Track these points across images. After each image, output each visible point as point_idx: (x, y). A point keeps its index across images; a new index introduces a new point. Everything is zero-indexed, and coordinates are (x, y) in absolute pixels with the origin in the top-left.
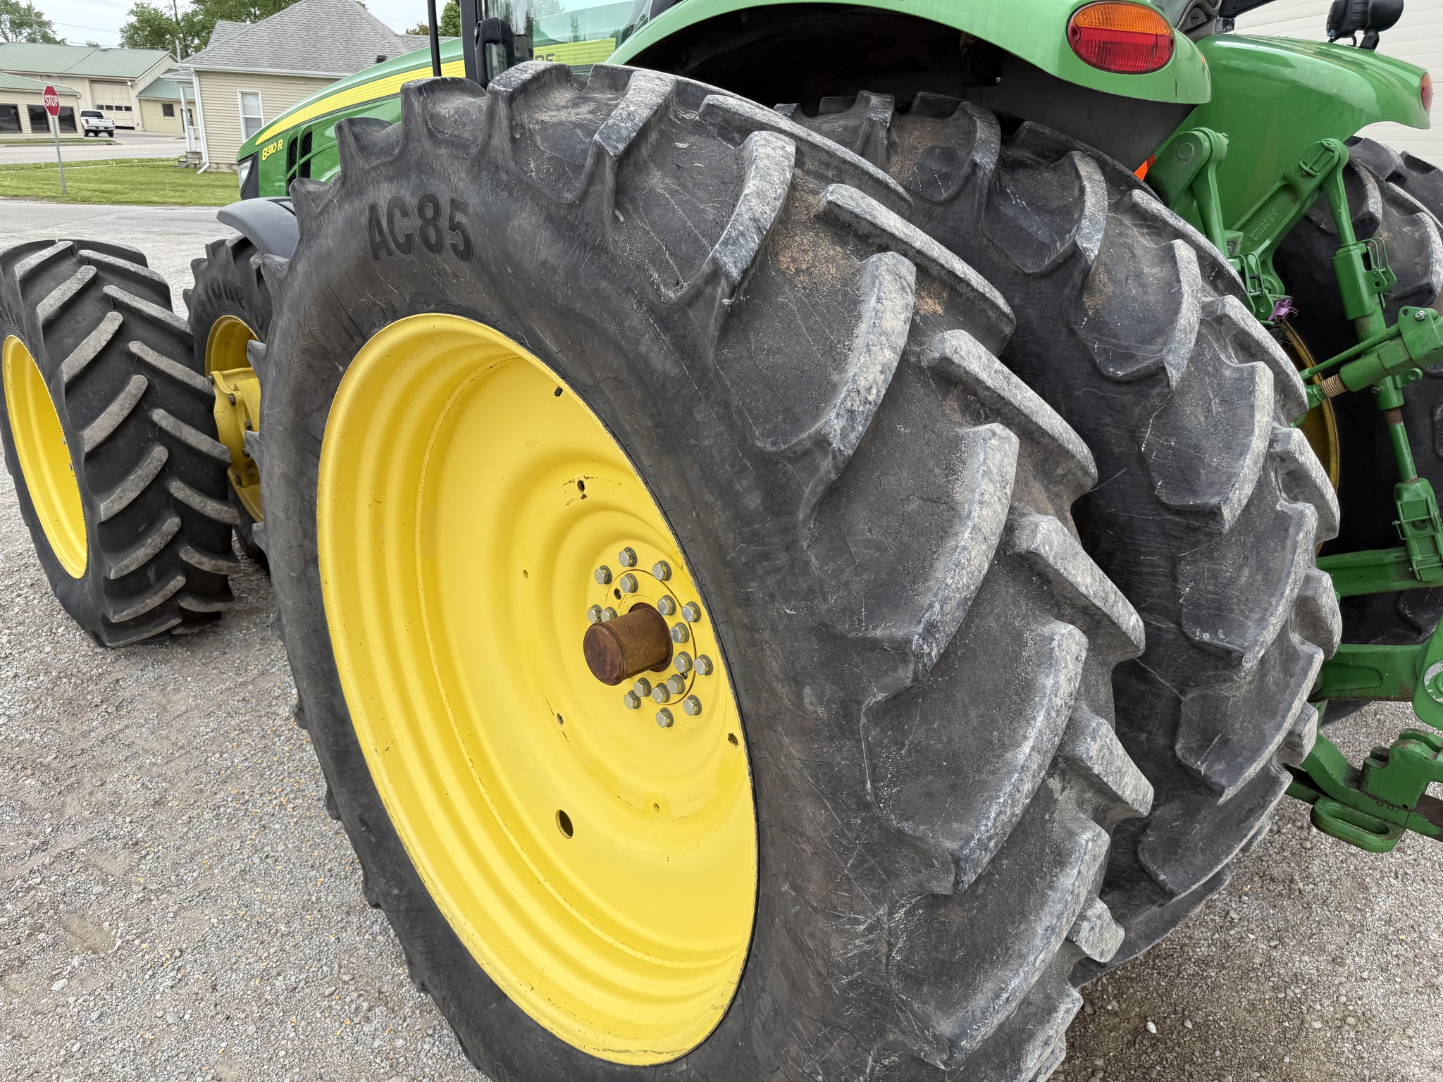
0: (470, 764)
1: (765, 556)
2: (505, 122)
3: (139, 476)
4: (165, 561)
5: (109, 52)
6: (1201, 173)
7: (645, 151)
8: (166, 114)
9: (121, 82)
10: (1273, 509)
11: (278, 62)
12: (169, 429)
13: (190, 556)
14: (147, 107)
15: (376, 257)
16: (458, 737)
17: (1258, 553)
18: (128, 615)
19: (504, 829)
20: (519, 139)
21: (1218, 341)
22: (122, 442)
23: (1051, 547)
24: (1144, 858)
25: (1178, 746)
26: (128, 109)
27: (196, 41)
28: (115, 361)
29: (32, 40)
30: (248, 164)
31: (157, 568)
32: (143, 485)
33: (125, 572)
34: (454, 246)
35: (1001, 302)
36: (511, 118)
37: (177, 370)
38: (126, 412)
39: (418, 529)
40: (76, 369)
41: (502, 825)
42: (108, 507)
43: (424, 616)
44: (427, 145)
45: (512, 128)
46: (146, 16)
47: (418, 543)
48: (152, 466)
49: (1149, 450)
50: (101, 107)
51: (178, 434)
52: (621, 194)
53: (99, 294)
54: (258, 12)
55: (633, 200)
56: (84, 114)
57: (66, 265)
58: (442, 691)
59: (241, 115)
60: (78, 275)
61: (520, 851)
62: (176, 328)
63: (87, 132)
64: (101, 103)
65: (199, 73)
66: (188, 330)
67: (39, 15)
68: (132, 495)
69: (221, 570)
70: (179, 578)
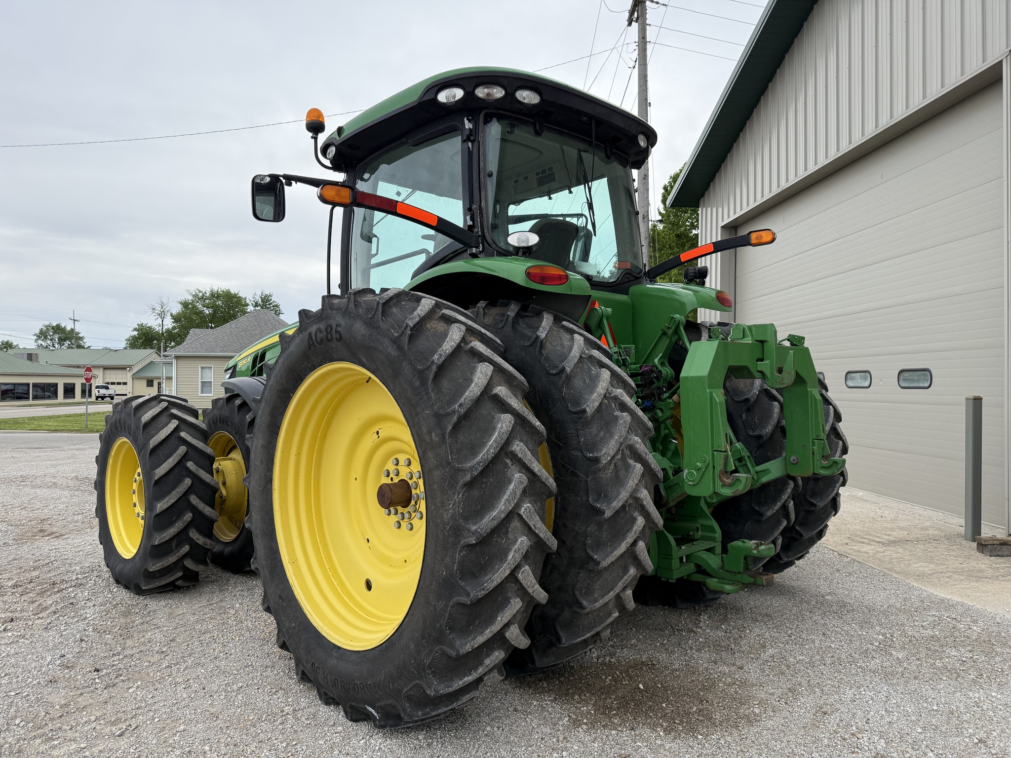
0: (329, 570)
1: (421, 398)
2: (353, 300)
3: (177, 492)
4: (181, 537)
5: (119, 351)
6: (601, 321)
7: (391, 303)
8: (148, 386)
9: (123, 368)
10: (613, 414)
11: (226, 349)
12: (194, 470)
13: (194, 535)
14: (137, 382)
15: (310, 349)
16: (324, 559)
17: (607, 428)
18: (159, 566)
19: (342, 595)
20: (357, 305)
21: (592, 364)
22: (171, 476)
23: (502, 393)
24: (589, 551)
25: (590, 499)
26: (125, 384)
27: (173, 344)
28: (173, 441)
29: (69, 347)
30: (230, 371)
31: (177, 541)
32: (178, 496)
33: (163, 541)
34: (336, 338)
35: (499, 341)
36: (355, 299)
37: (200, 445)
38: (176, 462)
39: (313, 467)
40: (156, 443)
41: (342, 593)
42: (161, 506)
43: (313, 506)
44: (329, 311)
45: (355, 302)
46: (144, 331)
47: (313, 474)
48: (183, 487)
49: (565, 395)
50: (108, 383)
51: (197, 473)
52: (384, 313)
53: (168, 413)
54: (213, 326)
55: (387, 314)
56: (97, 387)
57: (153, 403)
58: (318, 540)
59: (200, 380)
60: (160, 405)
61: (349, 602)
62: (201, 428)
63: (97, 398)
64: (107, 381)
65: (177, 357)
66: (206, 429)
67: (78, 333)
68: (173, 501)
69: (207, 545)
70: (187, 546)
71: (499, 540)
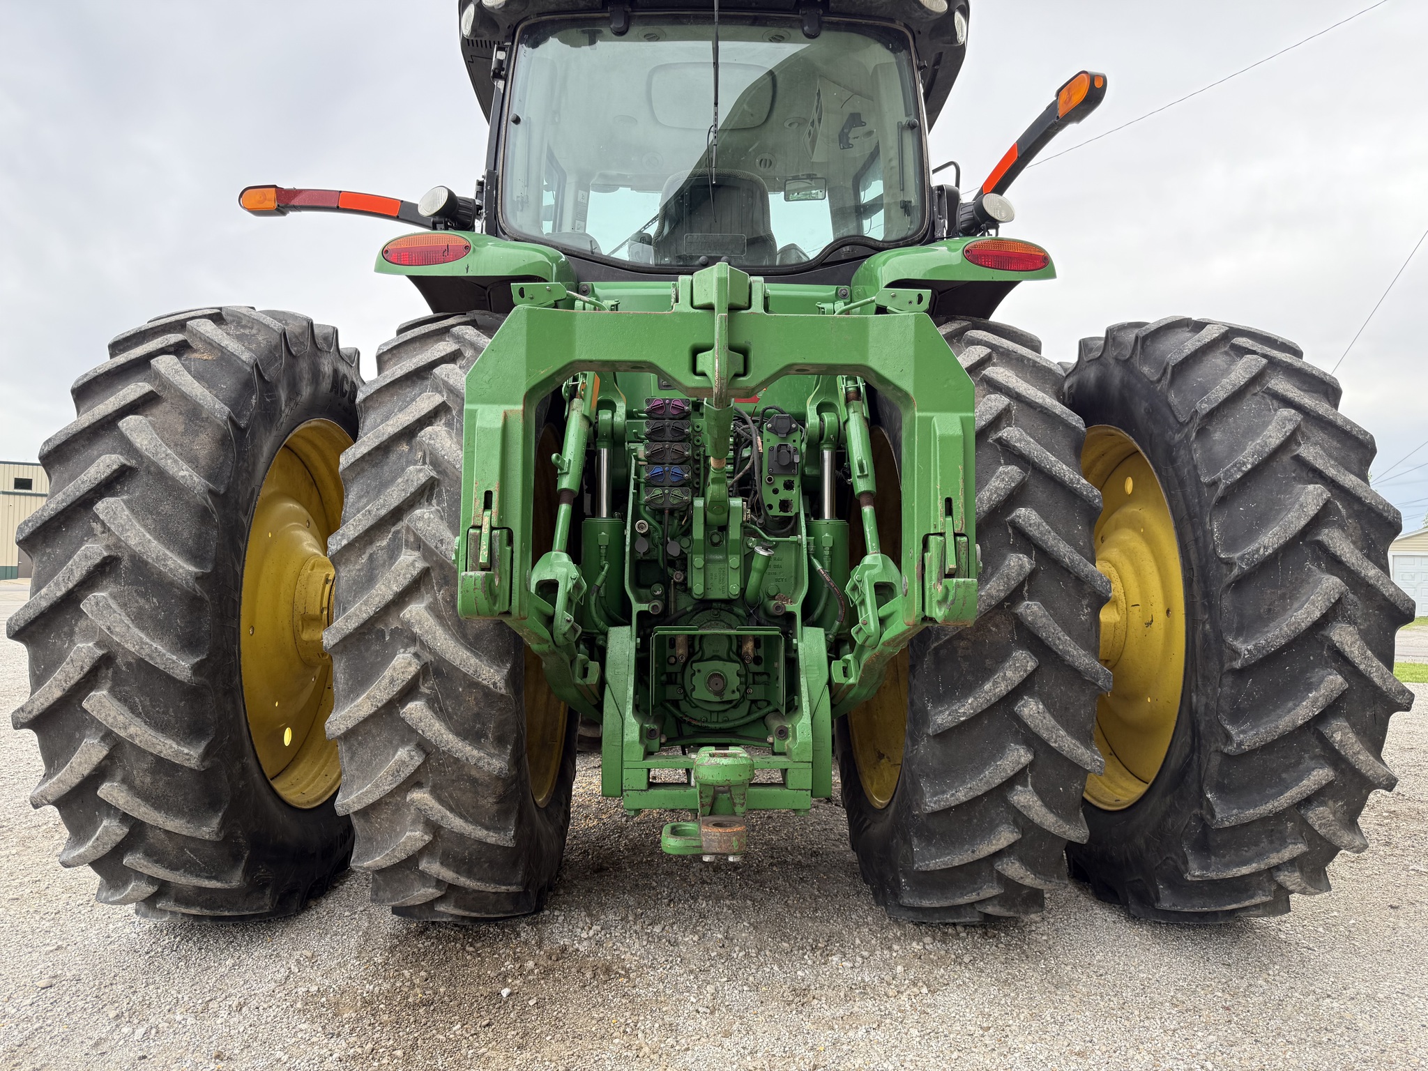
71: (59, 643)
